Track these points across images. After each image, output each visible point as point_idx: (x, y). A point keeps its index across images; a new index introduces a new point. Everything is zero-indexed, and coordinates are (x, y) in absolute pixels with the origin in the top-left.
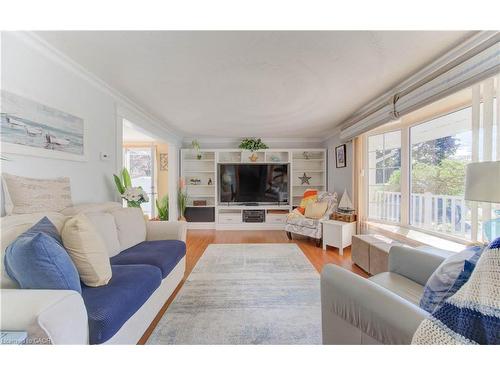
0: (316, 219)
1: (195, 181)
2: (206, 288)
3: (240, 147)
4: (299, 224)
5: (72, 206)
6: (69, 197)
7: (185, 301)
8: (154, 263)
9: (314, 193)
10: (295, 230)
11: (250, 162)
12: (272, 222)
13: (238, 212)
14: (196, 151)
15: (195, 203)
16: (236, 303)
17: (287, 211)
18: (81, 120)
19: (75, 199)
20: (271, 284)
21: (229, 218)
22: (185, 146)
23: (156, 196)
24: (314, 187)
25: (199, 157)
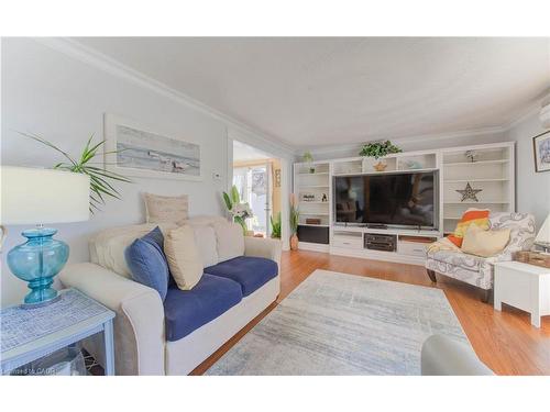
0: (481, 256)
1: (309, 197)
2: (296, 318)
3: (361, 154)
4: (449, 260)
5: (188, 218)
6: (186, 211)
7: (272, 326)
8: (236, 278)
9: (485, 215)
10: (441, 270)
11: (374, 172)
12: (406, 253)
13: (359, 235)
14: (309, 164)
15: (308, 221)
16: (322, 347)
17: (432, 240)
18: (198, 146)
19: (191, 213)
20: (379, 338)
21: (347, 242)
22: (298, 160)
23: (271, 213)
24: (485, 205)
25: (313, 171)
